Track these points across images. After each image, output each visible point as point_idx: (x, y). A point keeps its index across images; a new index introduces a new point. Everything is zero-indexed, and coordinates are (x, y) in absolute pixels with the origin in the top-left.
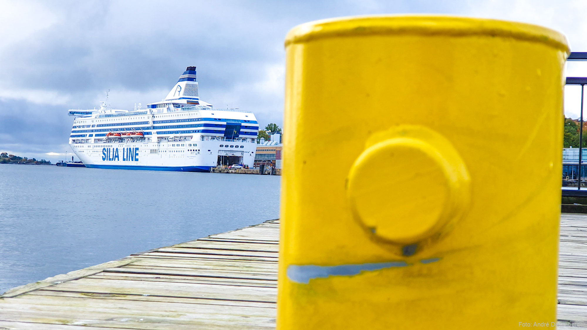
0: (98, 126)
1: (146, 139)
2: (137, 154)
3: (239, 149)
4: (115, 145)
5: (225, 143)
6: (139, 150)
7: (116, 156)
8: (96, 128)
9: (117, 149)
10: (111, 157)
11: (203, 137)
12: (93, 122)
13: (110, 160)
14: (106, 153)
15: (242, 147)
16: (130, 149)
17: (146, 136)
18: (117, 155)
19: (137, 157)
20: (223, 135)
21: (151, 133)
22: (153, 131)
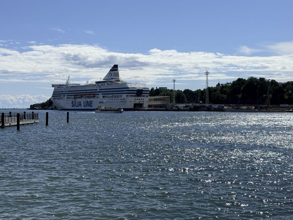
3: (142, 100)
4: (79, 100)
5: (137, 98)
6: (93, 102)
7: (79, 105)
9: (80, 102)
10: (77, 105)
11: (127, 96)
12: (65, 89)
13: (76, 106)
14: (74, 103)
16: (87, 102)
17: (95, 96)
19: (92, 105)
21: (99, 94)
22: (100, 93)
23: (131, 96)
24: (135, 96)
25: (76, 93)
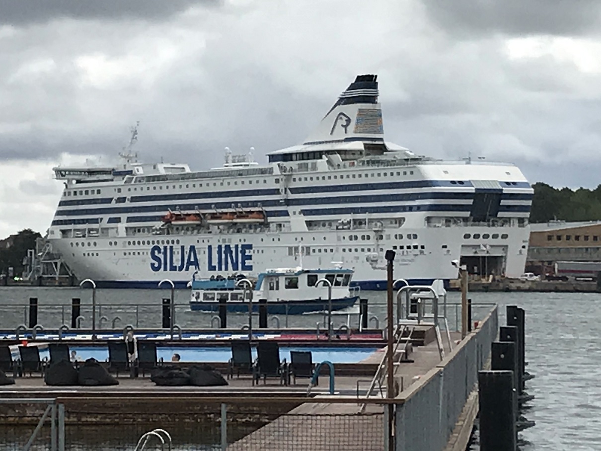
0: (134, 199)
1: (273, 227)
2: (250, 258)
3: (499, 241)
4: (188, 240)
5: (472, 230)
6: (253, 249)
7: (190, 263)
8: (127, 204)
9: (192, 248)
10: (178, 264)
11: (428, 219)
12: (119, 191)
13: (173, 268)
14: (161, 256)
15: (505, 236)
16: (227, 247)
17: (270, 219)
18: (192, 259)
19: (248, 263)
20: (467, 214)
21: (286, 214)
22: (291, 209)
23: (448, 221)
24: (465, 220)
25: (173, 207)
